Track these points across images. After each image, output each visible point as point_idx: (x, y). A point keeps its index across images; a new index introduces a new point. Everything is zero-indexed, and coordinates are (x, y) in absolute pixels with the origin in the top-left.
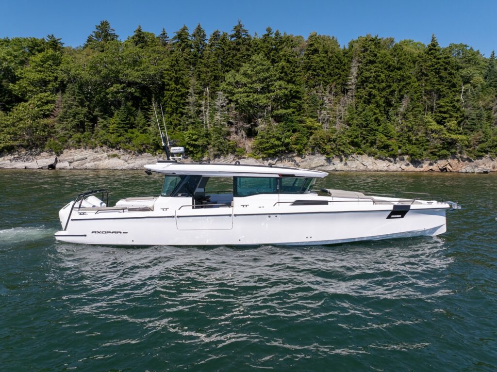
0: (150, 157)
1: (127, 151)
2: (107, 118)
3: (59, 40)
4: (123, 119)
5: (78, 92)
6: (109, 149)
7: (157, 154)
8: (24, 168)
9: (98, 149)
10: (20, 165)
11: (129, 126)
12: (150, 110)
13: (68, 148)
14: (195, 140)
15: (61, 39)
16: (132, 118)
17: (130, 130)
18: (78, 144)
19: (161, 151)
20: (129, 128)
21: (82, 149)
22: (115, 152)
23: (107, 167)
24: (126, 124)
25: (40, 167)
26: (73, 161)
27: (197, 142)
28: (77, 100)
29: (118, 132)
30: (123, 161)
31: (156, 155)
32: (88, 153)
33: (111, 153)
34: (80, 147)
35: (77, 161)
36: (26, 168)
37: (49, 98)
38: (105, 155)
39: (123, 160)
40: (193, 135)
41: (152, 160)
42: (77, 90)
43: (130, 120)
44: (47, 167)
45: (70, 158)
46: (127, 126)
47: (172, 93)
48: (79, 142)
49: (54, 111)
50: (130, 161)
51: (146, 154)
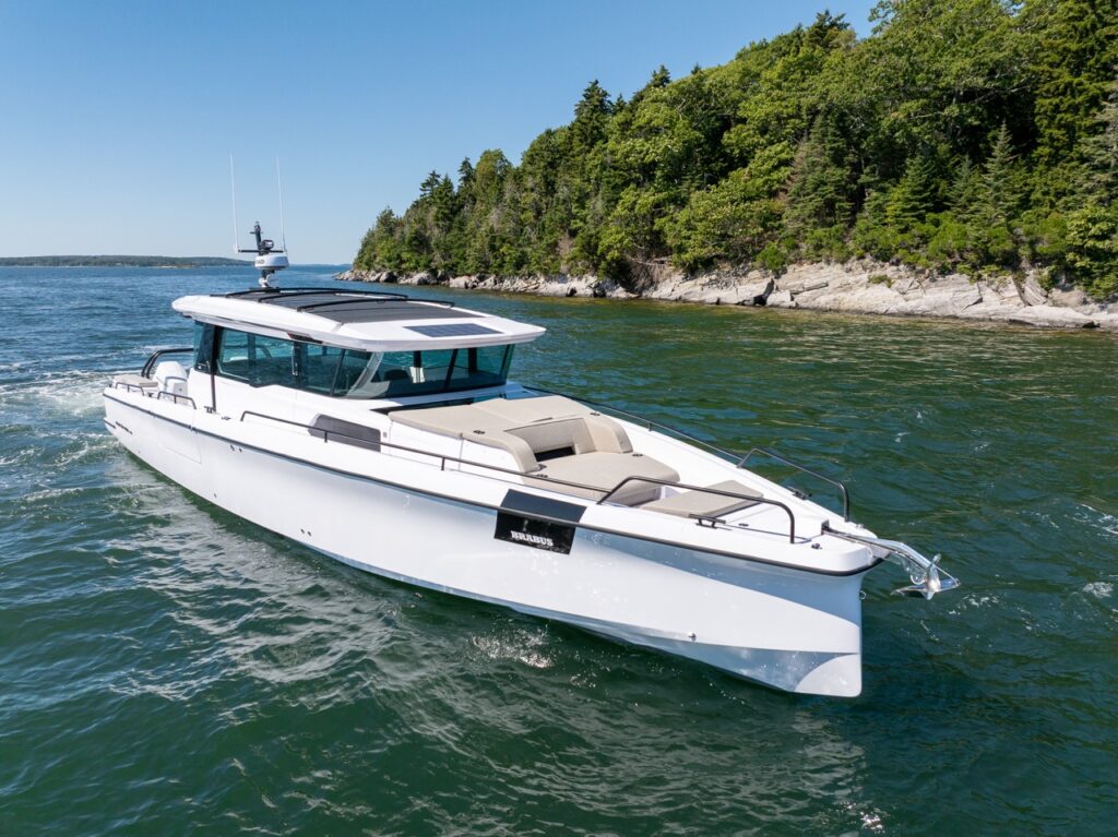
0: (962, 284)
1: (914, 268)
2: (888, 188)
3: (839, 19)
4: (916, 189)
5: (834, 135)
6: (876, 264)
7: (985, 276)
8: (715, 301)
9: (853, 263)
10: (711, 295)
11: (930, 205)
12: (991, 160)
13: (799, 260)
14: (1103, 237)
15: (842, 16)
16: (943, 184)
17: (931, 216)
18: (818, 253)
19: (996, 268)
20: (928, 210)
21: (822, 264)
22: (889, 271)
23: (857, 307)
24: (924, 200)
25: (741, 300)
26: (801, 289)
27: (1107, 242)
28: (827, 152)
29: (902, 223)
30: (897, 293)
31: (980, 278)
32: (832, 273)
33: (878, 273)
34: (819, 259)
35: (809, 290)
36: (718, 303)
37: (784, 156)
38: (865, 277)
39: (897, 289)
40: (1094, 221)
41: (964, 291)
42: (831, 130)
43: (936, 189)
44: (752, 302)
45: (798, 282)
46: (924, 205)
47: (1057, 100)
48: (818, 247)
49: (787, 181)
50: (911, 294)
51: (956, 276)
